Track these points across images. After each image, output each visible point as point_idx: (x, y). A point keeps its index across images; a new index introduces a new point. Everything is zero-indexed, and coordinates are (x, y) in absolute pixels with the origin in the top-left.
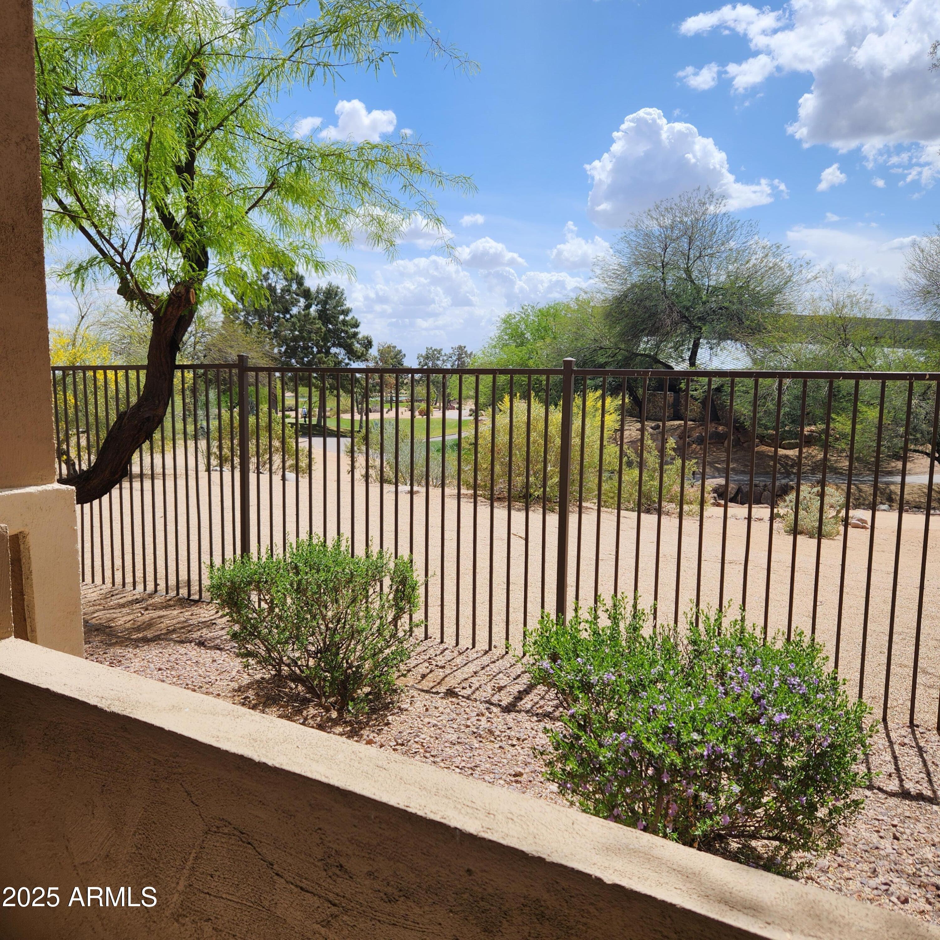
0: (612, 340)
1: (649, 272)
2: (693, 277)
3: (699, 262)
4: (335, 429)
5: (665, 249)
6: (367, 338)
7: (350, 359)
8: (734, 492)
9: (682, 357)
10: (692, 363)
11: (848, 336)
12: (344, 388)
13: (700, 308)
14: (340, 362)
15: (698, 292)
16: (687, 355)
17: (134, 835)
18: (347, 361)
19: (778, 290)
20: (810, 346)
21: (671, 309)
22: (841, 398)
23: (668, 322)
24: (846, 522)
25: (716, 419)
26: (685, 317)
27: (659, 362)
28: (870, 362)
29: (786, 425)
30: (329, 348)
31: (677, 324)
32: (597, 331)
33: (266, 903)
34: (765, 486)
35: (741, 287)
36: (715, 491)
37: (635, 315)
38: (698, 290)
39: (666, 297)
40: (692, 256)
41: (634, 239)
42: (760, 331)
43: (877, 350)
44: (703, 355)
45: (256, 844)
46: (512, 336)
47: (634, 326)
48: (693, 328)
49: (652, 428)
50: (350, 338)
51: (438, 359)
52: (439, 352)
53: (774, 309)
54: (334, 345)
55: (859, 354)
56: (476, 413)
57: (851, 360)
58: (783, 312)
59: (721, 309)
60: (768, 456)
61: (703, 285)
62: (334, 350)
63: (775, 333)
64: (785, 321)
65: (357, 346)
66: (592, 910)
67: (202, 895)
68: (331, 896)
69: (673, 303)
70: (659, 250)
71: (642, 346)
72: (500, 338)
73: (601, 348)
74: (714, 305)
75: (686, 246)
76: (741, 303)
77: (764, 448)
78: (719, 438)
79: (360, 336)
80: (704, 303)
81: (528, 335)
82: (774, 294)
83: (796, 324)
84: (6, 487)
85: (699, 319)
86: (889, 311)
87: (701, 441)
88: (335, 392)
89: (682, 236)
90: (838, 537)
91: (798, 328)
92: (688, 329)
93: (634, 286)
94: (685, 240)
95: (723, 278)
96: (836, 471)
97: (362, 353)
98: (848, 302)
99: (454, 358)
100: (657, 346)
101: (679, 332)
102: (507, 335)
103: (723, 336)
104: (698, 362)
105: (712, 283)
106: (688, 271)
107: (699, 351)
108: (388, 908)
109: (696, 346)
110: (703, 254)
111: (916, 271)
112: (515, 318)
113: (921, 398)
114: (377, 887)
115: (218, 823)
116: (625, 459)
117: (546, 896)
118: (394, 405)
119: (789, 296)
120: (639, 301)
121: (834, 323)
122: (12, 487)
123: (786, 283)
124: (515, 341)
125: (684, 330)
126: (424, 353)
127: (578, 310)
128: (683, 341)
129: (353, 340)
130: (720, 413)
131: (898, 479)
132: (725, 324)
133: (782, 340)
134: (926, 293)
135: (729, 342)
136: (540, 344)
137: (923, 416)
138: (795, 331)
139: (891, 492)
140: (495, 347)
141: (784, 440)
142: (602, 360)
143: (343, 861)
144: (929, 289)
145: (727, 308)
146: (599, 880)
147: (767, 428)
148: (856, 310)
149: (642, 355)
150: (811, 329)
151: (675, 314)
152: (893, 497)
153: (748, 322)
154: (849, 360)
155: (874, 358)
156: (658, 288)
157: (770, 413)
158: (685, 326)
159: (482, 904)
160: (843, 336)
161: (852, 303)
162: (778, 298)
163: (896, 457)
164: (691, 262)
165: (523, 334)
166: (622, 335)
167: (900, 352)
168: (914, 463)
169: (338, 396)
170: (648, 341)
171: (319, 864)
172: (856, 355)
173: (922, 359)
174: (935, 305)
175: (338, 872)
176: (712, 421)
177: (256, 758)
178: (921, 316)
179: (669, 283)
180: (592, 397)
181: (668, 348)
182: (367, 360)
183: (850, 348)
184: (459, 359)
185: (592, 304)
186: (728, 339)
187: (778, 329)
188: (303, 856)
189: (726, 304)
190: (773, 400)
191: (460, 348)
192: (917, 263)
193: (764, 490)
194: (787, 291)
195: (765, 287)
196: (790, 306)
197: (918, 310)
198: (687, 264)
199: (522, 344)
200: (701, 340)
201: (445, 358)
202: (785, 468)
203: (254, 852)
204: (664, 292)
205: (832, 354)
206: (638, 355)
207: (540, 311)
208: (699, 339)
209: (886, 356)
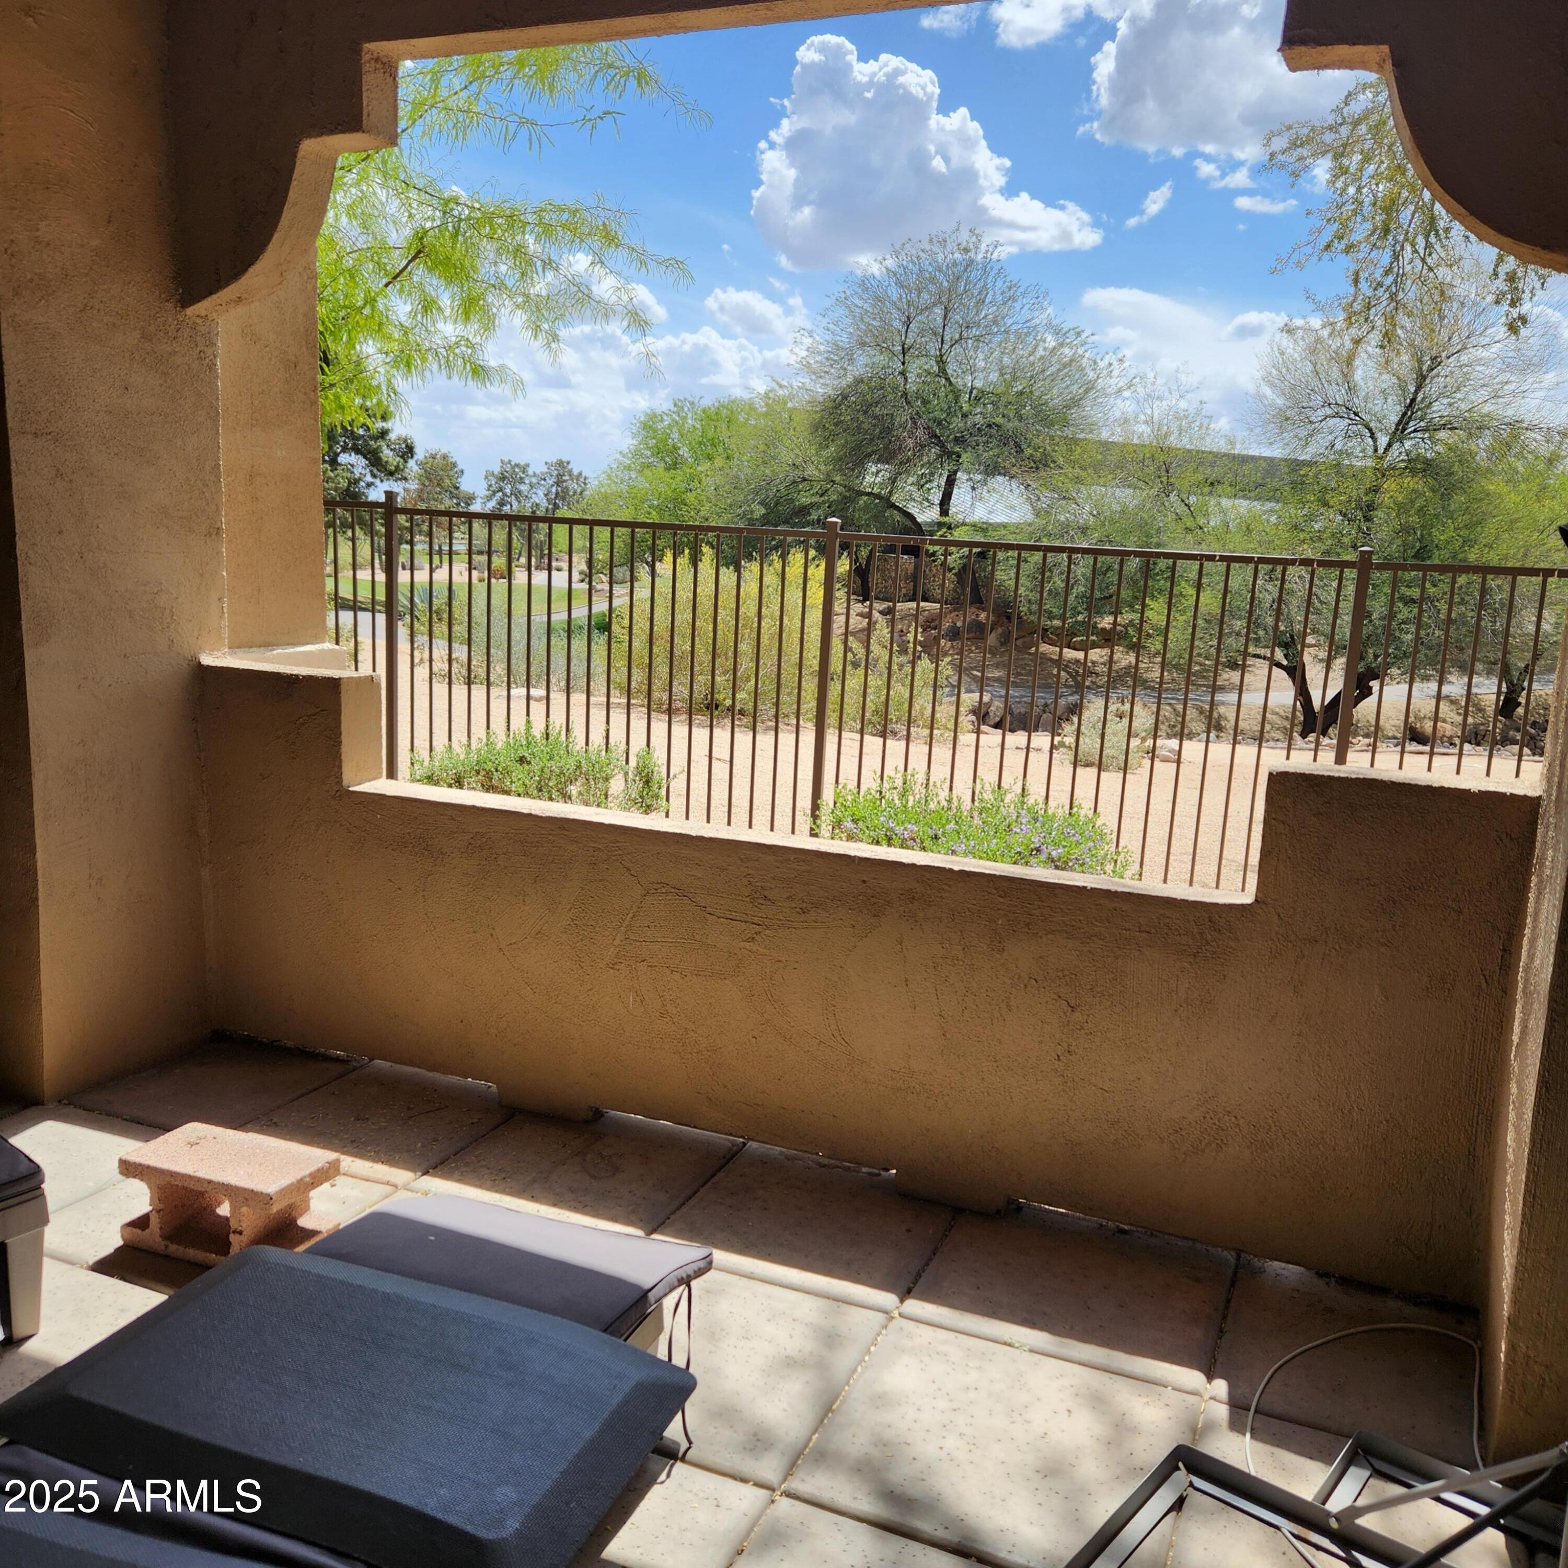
0: (822, 467)
1: (881, 359)
2: (950, 372)
3: (957, 349)
4: (351, 598)
5: (908, 323)
6: (405, 441)
7: (374, 476)
8: (1000, 713)
9: (928, 500)
10: (944, 512)
11: (1172, 480)
12: (362, 523)
13: (957, 423)
14: (357, 481)
15: (957, 399)
16: (936, 497)
17: (570, 910)
18: (369, 478)
19: (1075, 402)
20: (1118, 492)
21: (915, 423)
22: (1157, 574)
23: (910, 442)
24: (1152, 753)
25: (978, 601)
26: (936, 436)
27: (894, 506)
28: (1202, 521)
29: (1079, 613)
30: (337, 455)
31: (923, 446)
32: (797, 451)
33: (698, 937)
34: (1046, 705)
35: (1021, 393)
36: (974, 712)
37: (859, 428)
38: (957, 394)
39: (908, 403)
40: (947, 338)
41: (860, 303)
42: (1046, 465)
43: (1213, 502)
44: (961, 497)
45: (690, 895)
46: (658, 452)
47: (859, 446)
48: (945, 454)
49: (881, 612)
50: (375, 438)
51: (521, 481)
52: (524, 469)
53: (1068, 432)
54: (345, 449)
55: (1186, 508)
56: (589, 577)
57: (1174, 516)
58: (1081, 436)
59: (989, 426)
60: (1051, 660)
61: (965, 385)
62: (344, 458)
63: (1068, 470)
64: (1084, 452)
65: (387, 454)
66: (946, 887)
67: (638, 944)
68: (756, 920)
69: (917, 413)
70: (897, 324)
71: (869, 479)
72: (637, 454)
73: (804, 480)
74: (978, 419)
75: (939, 320)
76: (1021, 419)
77: (1045, 648)
78: (978, 631)
79: (392, 436)
80: (965, 416)
81: (684, 451)
82: (1068, 407)
83: (1100, 457)
84: (288, 644)
85: (956, 439)
86: (1232, 443)
87: (954, 634)
88: (350, 533)
89: (935, 305)
90: (1139, 770)
91: (1101, 463)
92: (939, 456)
93: (859, 381)
94: (939, 311)
95: (994, 377)
96: (1145, 684)
97: (397, 467)
98: (1174, 427)
99: (551, 481)
100: (893, 480)
101: (925, 459)
102: (649, 448)
103: (992, 470)
104: (952, 510)
105: (979, 384)
106: (941, 361)
107: (955, 491)
108: (803, 917)
109: (951, 482)
110: (965, 334)
111: (1272, 385)
112: (662, 421)
113: (1267, 577)
114: (794, 905)
115: (656, 886)
116: (850, 655)
117: (917, 885)
118: (446, 558)
119: (1091, 411)
120: (866, 408)
121: (1153, 458)
122: (294, 644)
123: (1087, 391)
124: (662, 459)
125: (933, 456)
126: (497, 470)
127: (766, 415)
128: (932, 474)
129: (381, 443)
130: (983, 592)
131: (1233, 697)
132: (996, 451)
133: (1078, 480)
134: (1283, 420)
135: (1000, 479)
136: (705, 466)
137: (1268, 605)
138: (1097, 467)
139: (1220, 716)
140: (629, 468)
141: (1076, 635)
142: (805, 500)
143: (766, 893)
144: (1288, 413)
145: (999, 426)
146: (951, 870)
147: (1051, 618)
148: (1185, 440)
149: (869, 494)
150: (1120, 466)
151: (919, 433)
152: (1223, 723)
153: (1030, 451)
154: (1171, 517)
155: (1206, 515)
156: (895, 388)
157: (1057, 594)
158: (935, 450)
159: (873, 899)
160: (1164, 479)
161: (1180, 430)
162: (1074, 413)
163: (1233, 666)
164: (946, 347)
165: (676, 448)
166: (838, 460)
167: (1243, 505)
168: (1255, 675)
169: (353, 540)
170: (878, 472)
171: (747, 899)
172: (1182, 509)
173: (1273, 519)
174: (1296, 436)
175: (762, 902)
176: (971, 603)
177: (693, 833)
178: (1276, 452)
179: (911, 377)
180: (796, 558)
181: (907, 484)
182: (406, 479)
183: (1173, 497)
184: (558, 483)
185: (790, 405)
186: (1000, 474)
187: (1073, 463)
188: (734, 896)
189: (999, 420)
190: (1062, 573)
191: (561, 464)
192: (1274, 372)
193: (1044, 711)
194: (1087, 403)
195: (1056, 397)
196: (1092, 427)
197: (1271, 444)
198: (940, 350)
199: (674, 466)
200: (959, 474)
201: (534, 480)
202: (1074, 679)
203: (690, 902)
204: (905, 394)
205: (1148, 506)
206: (861, 493)
207: (704, 411)
208: (955, 472)
209: (1224, 512)
